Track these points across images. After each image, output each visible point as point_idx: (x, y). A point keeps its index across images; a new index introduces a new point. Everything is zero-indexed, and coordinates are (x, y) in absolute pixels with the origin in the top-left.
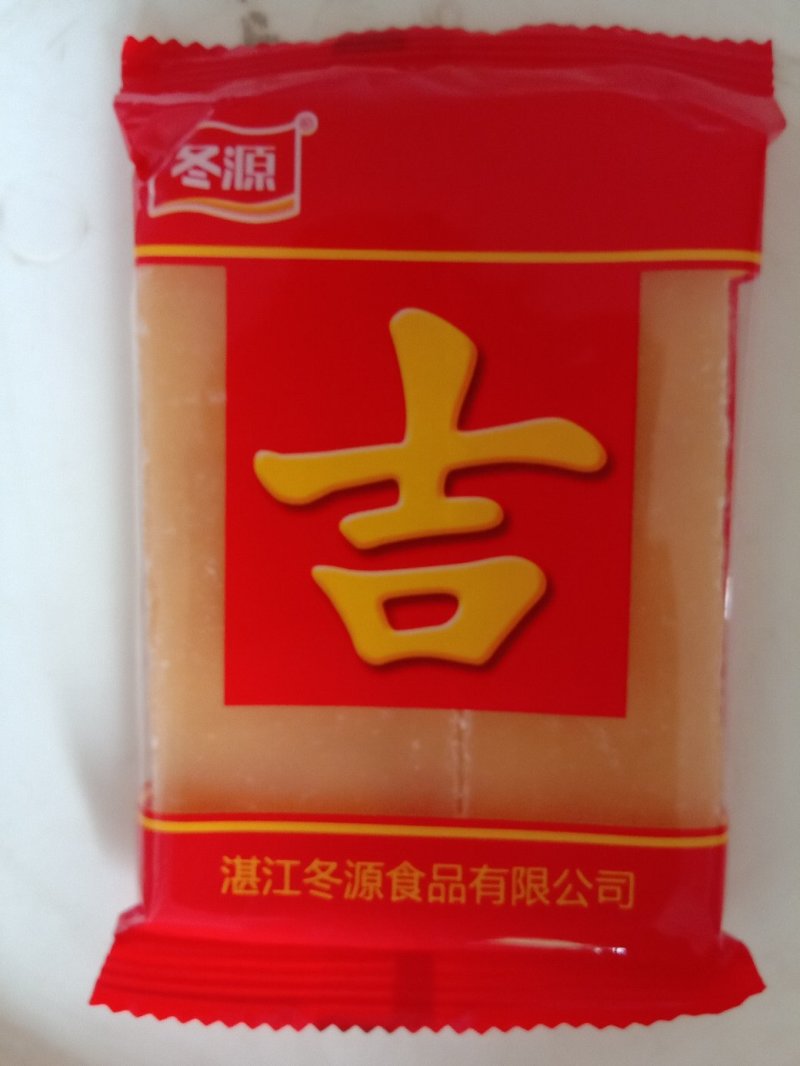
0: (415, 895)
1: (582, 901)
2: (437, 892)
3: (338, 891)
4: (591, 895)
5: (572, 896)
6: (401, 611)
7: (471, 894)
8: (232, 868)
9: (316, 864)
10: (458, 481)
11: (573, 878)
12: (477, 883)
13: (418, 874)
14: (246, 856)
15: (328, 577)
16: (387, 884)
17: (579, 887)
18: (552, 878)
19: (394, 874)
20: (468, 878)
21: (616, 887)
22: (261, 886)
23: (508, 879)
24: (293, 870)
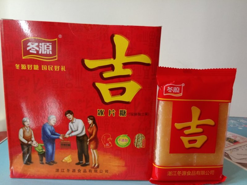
0: (190, 174)
1: (208, 174)
2: (192, 174)
3: (181, 174)
4: (209, 174)
5: (207, 174)
6: (190, 142)
7: (196, 174)
8: (169, 173)
9: (179, 171)
10: (198, 126)
11: (208, 172)
12: (197, 173)
13: (190, 172)
14: (170, 171)
15: (182, 138)
16: (187, 173)
17: (208, 173)
18: (205, 172)
19: (188, 172)
20: (196, 172)
21: (212, 172)
22: (172, 174)
23: (200, 172)
24: (176, 172)
